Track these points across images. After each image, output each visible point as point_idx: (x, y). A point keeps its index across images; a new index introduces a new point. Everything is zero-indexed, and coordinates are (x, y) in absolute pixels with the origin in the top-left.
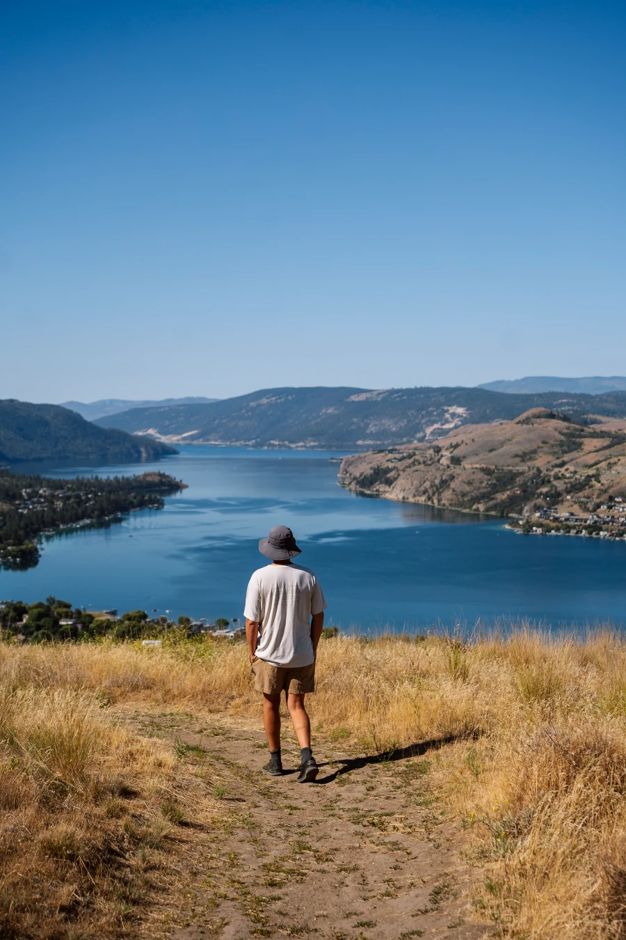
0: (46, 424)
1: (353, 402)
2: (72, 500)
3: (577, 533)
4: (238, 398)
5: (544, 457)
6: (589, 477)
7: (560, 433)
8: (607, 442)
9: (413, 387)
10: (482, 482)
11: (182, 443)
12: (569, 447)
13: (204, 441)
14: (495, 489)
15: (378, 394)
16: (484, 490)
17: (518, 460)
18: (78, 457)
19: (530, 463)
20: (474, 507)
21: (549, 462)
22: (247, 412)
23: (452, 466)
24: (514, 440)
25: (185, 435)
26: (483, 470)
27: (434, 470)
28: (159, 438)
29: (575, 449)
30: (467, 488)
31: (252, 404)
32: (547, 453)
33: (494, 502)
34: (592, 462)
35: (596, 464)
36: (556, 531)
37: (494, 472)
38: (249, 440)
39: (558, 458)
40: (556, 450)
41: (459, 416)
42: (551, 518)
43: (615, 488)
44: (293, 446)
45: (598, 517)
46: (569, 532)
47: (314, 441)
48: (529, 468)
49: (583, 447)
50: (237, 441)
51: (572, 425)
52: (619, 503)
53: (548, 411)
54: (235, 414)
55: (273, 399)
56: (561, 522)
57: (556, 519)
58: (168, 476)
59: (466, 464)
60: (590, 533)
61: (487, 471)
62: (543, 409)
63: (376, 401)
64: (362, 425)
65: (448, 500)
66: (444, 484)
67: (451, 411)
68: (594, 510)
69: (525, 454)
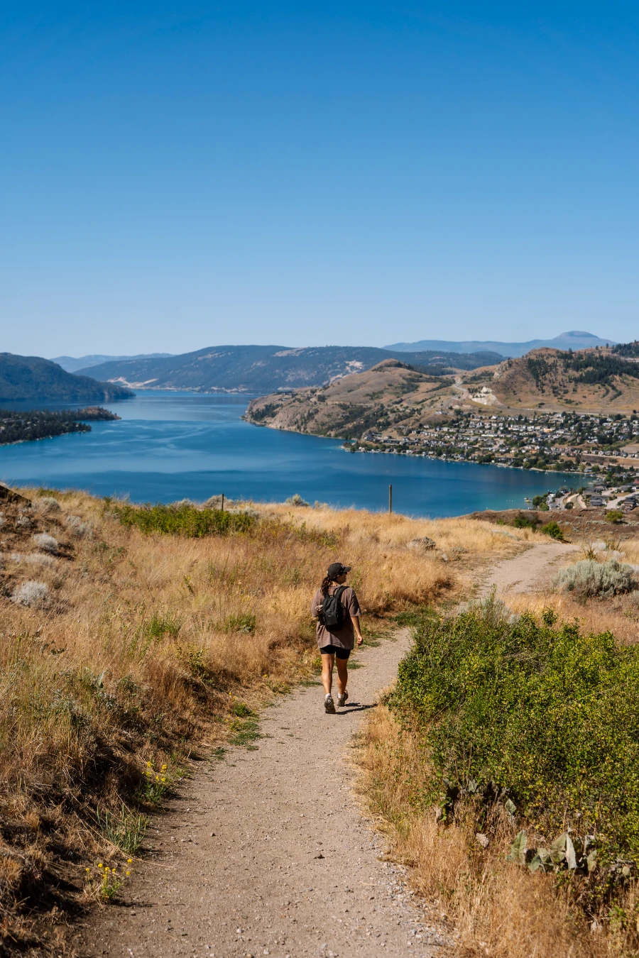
0: (30, 372)
1: (278, 357)
2: (13, 425)
3: (390, 451)
4: (190, 354)
5: (388, 396)
6: (413, 411)
7: (404, 378)
8: (437, 385)
9: (325, 346)
10: (338, 415)
11: (143, 388)
12: (408, 389)
13: (161, 387)
14: (347, 420)
15: (297, 351)
16: (339, 421)
17: (368, 398)
18: (54, 398)
19: (376, 401)
20: (328, 433)
21: (391, 400)
22: (196, 364)
23: (318, 402)
24: (368, 383)
25: (147, 382)
26: (340, 406)
27: (305, 406)
28: (127, 385)
29: (412, 391)
30: (327, 419)
31: (200, 358)
32: (391, 393)
33: (343, 429)
34: (420, 400)
35: (423, 401)
36: (375, 450)
37: (349, 407)
38: (196, 387)
39: (398, 397)
40: (398, 391)
41: (357, 369)
42: (374, 440)
43: (424, 419)
44: (229, 391)
45: (409, 439)
46: (384, 451)
47: (244, 387)
48: (375, 404)
49: (418, 389)
50: (186, 387)
51: (413, 372)
52: (427, 429)
53: (397, 361)
54: (185, 366)
55: (217, 354)
56: (381, 443)
57: (377, 441)
58: (106, 411)
59: (329, 402)
60: (399, 451)
61: (343, 407)
62: (394, 360)
63: (295, 356)
64: (283, 375)
65: (311, 428)
66: (311, 416)
67: (351, 365)
68: (407, 434)
69: (374, 394)
